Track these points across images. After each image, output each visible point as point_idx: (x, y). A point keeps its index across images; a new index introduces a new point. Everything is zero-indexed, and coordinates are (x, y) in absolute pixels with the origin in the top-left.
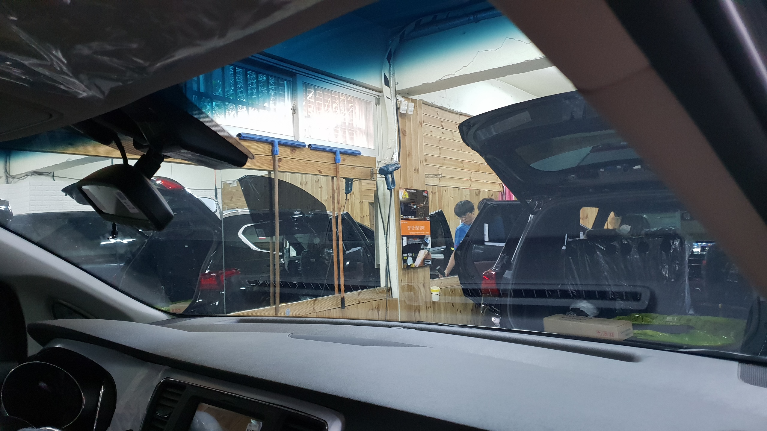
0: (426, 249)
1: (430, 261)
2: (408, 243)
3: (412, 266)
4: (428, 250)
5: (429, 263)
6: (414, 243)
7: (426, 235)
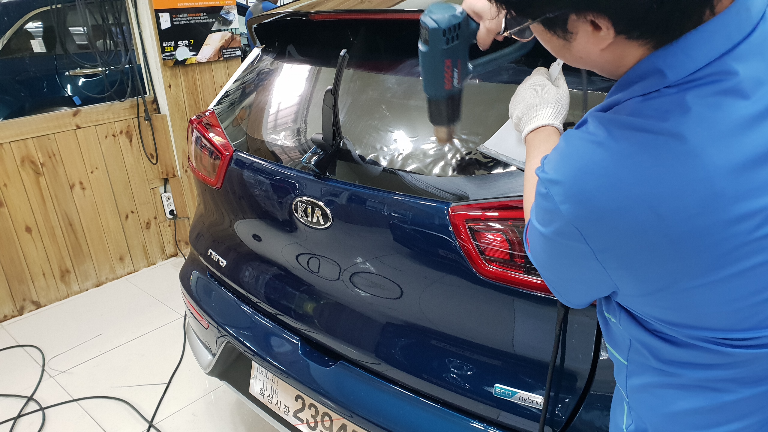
0: (228, 30)
1: (237, 49)
2: (175, 23)
3: (188, 62)
4: (233, 33)
5: (236, 54)
6: (192, 22)
7: (224, 7)
